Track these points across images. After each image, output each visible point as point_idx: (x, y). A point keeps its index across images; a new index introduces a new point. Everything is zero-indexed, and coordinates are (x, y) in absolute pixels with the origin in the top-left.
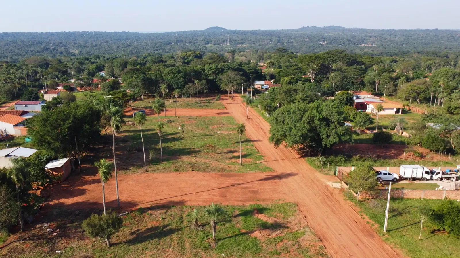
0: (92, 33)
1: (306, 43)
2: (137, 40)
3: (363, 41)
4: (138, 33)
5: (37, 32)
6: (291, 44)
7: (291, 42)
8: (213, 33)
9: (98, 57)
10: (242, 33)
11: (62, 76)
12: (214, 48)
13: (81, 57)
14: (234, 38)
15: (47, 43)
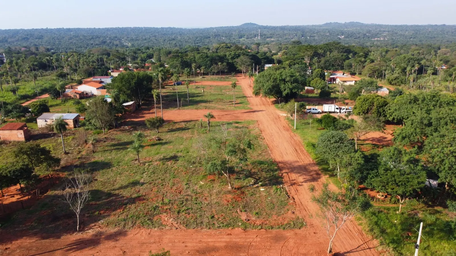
0: (142, 28)
1: (326, 37)
2: (181, 35)
3: (376, 35)
4: (182, 29)
5: (95, 28)
6: (313, 38)
7: (313, 37)
8: (247, 28)
9: (148, 48)
10: (272, 28)
11: (121, 62)
12: (246, 42)
13: (134, 48)
14: (264, 32)
15: (105, 37)
